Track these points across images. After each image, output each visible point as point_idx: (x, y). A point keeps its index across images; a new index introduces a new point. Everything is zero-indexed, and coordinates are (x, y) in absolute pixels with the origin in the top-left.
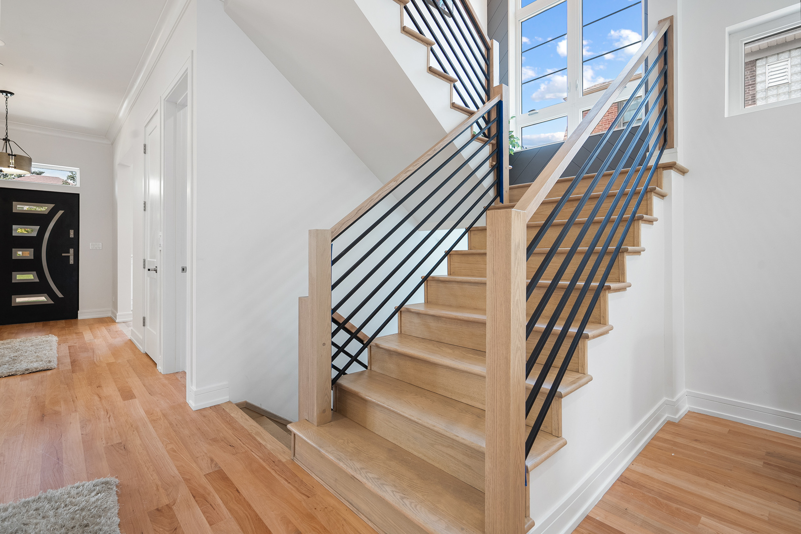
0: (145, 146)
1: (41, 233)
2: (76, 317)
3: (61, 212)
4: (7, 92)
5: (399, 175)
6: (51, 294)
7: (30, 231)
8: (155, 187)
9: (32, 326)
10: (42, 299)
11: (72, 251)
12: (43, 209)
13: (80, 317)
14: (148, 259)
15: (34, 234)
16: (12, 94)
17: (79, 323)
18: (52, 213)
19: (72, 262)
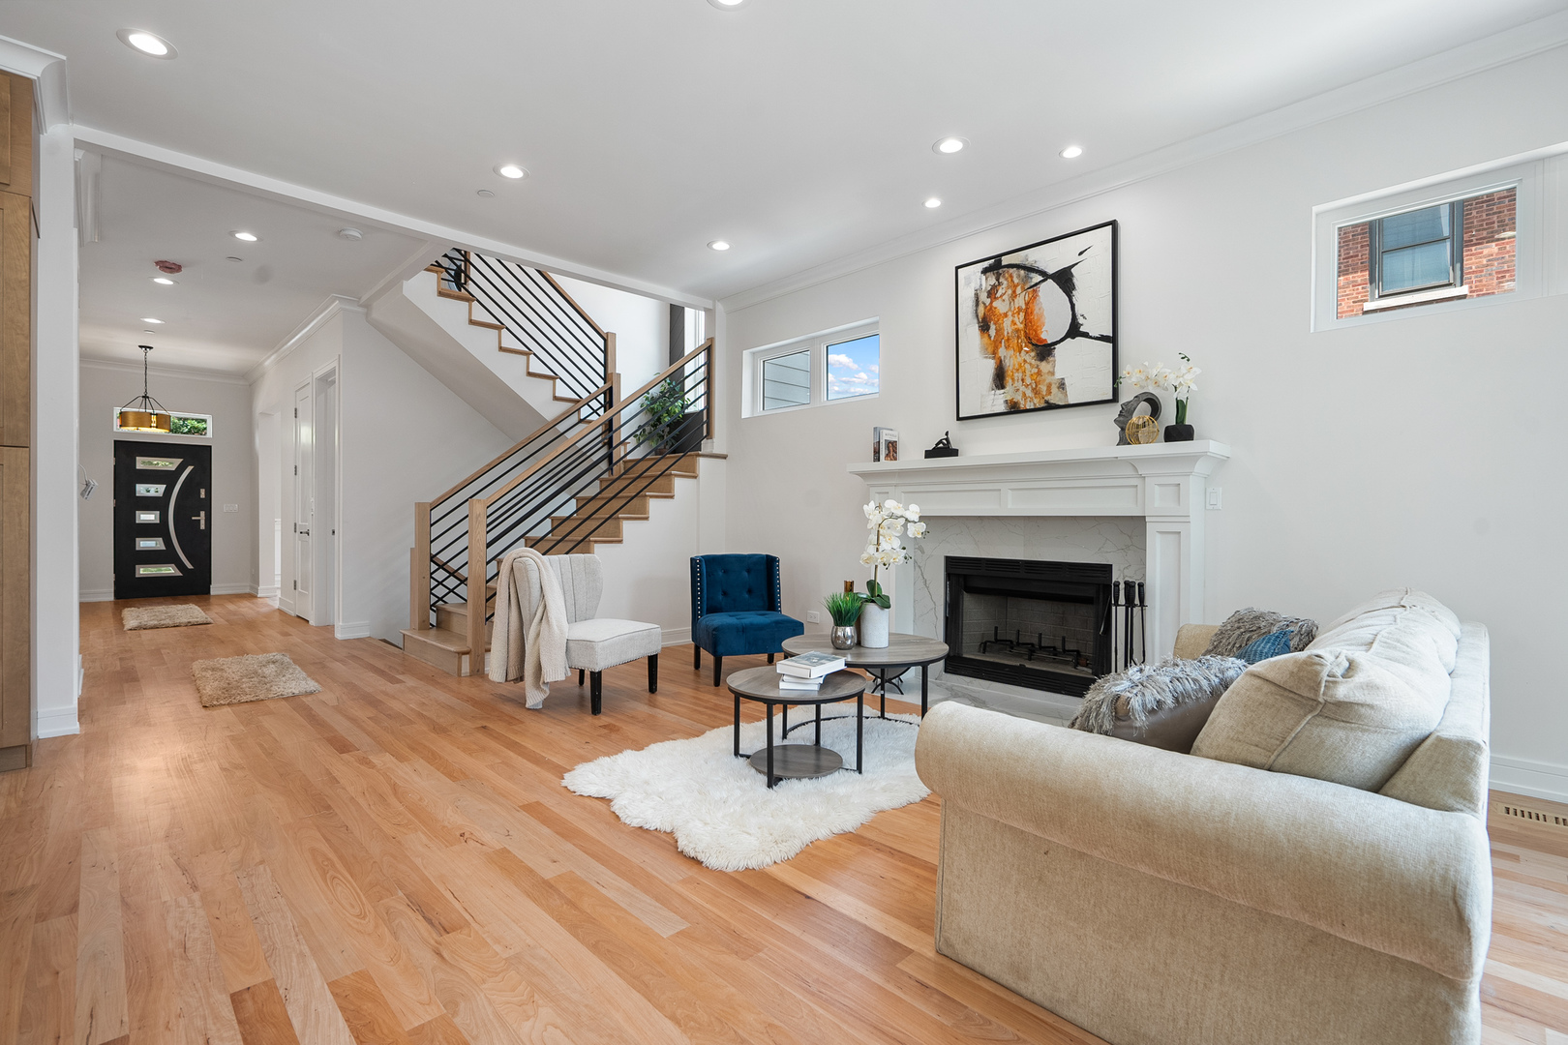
0: (296, 410)
1: (168, 492)
2: (208, 592)
3: (190, 468)
4: (146, 347)
5: (492, 462)
6: (180, 565)
7: (156, 490)
8: (306, 434)
9: (161, 599)
10: (169, 570)
11: (203, 513)
12: (168, 464)
13: (212, 593)
14: (299, 523)
15: (160, 494)
16: (151, 348)
17: (212, 600)
18: (181, 469)
19: (203, 527)
